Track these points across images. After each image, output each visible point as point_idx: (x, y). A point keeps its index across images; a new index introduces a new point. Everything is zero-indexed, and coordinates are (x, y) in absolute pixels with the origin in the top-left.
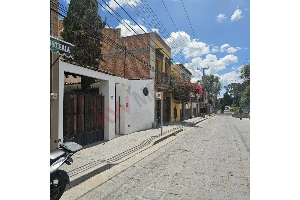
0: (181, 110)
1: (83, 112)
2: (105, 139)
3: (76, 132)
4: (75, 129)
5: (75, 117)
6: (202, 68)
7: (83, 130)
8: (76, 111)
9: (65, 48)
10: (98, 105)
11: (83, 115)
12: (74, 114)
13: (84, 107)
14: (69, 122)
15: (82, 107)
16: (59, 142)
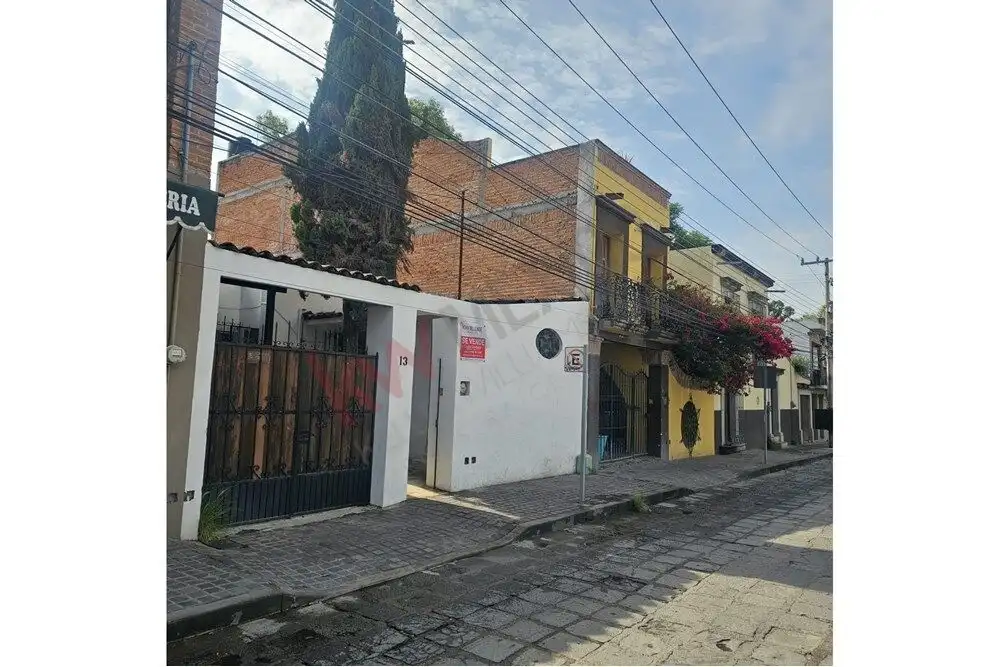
0: (717, 414)
1: (289, 406)
2: (372, 502)
3: (260, 470)
4: (259, 460)
5: (262, 422)
6: (822, 258)
7: (289, 465)
8: (264, 405)
9: (180, 201)
10: (350, 385)
11: (290, 418)
12: (257, 412)
13: (296, 391)
14: (238, 436)
15: (289, 391)
16: (185, 500)
